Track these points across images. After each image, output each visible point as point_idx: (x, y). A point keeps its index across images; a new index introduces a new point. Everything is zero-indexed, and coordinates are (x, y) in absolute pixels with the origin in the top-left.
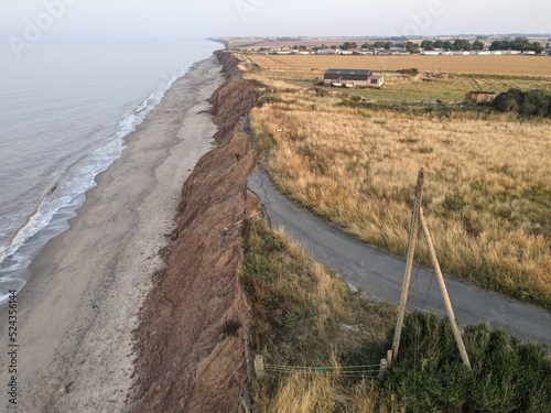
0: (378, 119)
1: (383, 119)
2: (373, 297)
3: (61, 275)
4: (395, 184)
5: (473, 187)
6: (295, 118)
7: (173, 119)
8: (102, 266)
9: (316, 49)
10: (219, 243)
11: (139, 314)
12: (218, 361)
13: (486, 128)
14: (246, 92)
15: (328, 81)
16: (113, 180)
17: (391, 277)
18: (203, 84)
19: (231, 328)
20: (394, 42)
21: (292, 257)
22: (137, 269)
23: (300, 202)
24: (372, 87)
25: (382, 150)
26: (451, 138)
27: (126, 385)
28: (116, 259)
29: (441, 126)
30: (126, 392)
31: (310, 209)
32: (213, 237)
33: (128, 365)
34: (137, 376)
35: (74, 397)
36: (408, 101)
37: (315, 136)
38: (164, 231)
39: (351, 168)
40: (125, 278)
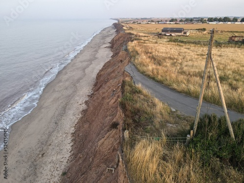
0: (187, 47)
1: (189, 47)
2: (183, 113)
3: (43, 110)
4: (194, 70)
5: (233, 72)
6: (148, 46)
7: (94, 50)
8: (60, 107)
9: (158, 22)
10: (111, 95)
11: (75, 127)
12: (108, 140)
13: (240, 51)
14: (126, 38)
15: (163, 33)
16: (67, 73)
17: (192, 106)
18: (108, 36)
19: (115, 126)
20: (194, 20)
21: (144, 96)
22: (75, 109)
23: (149, 76)
24: (184, 36)
25: (189, 58)
26: (222, 54)
27: (68, 155)
28: (66, 104)
29: (217, 50)
30: (68, 158)
31: (153, 79)
32: (109, 93)
33: (69, 147)
34: (72, 152)
35: (45, 159)
36: (201, 41)
37: (157, 52)
38: (87, 94)
39: (174, 64)
40: (70, 112)
